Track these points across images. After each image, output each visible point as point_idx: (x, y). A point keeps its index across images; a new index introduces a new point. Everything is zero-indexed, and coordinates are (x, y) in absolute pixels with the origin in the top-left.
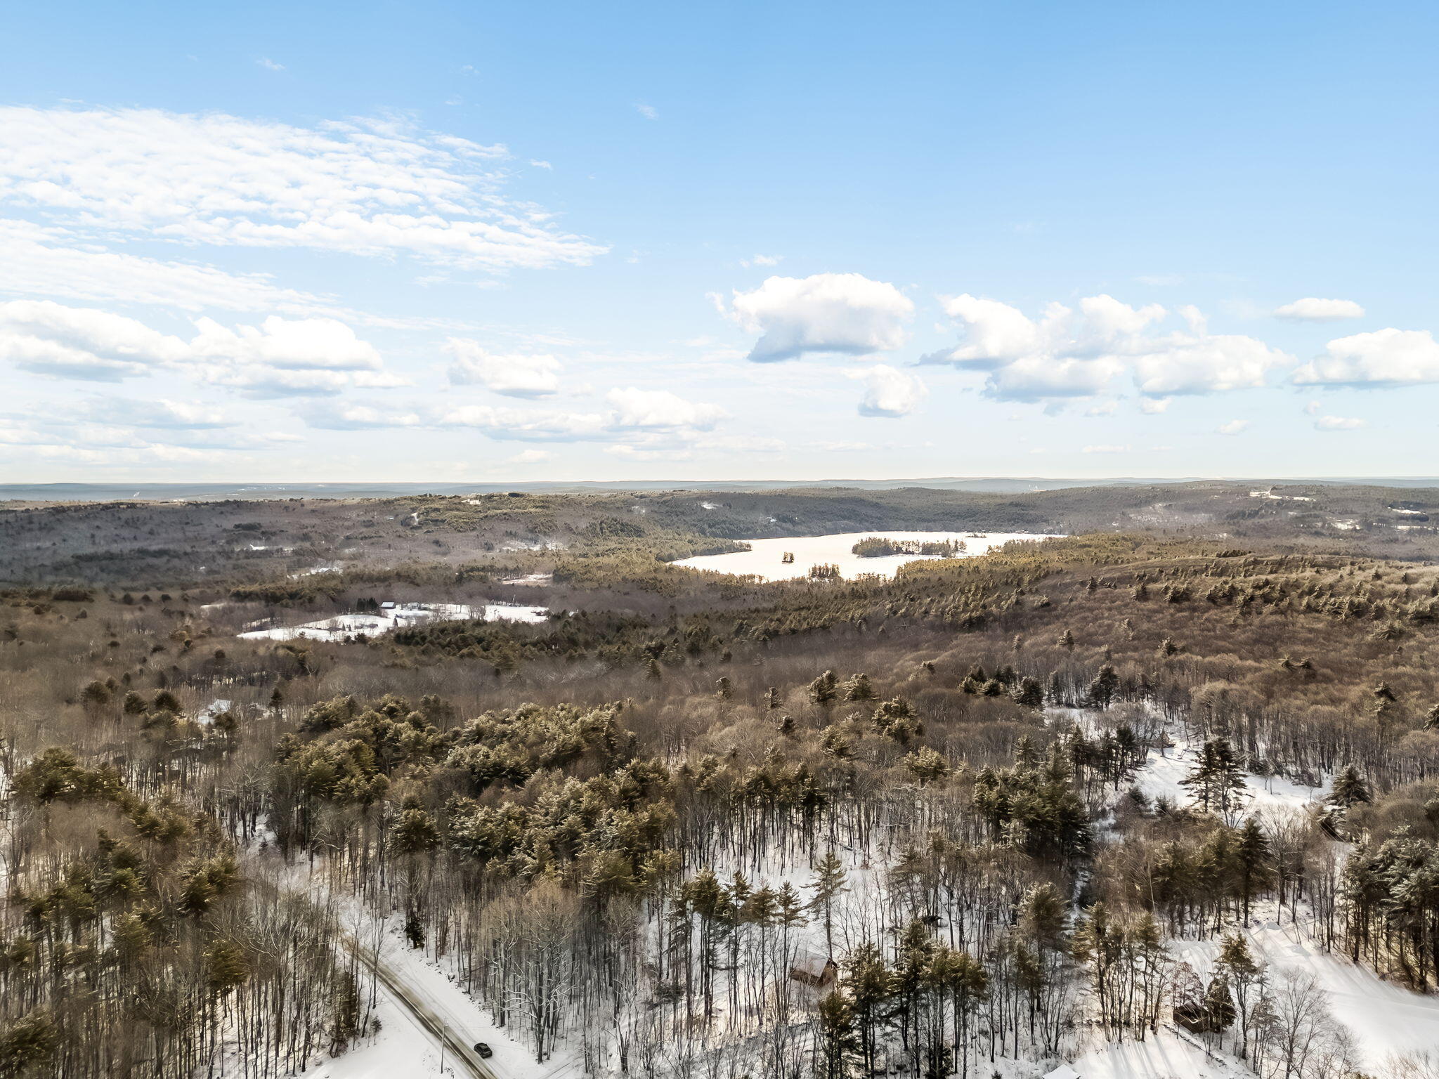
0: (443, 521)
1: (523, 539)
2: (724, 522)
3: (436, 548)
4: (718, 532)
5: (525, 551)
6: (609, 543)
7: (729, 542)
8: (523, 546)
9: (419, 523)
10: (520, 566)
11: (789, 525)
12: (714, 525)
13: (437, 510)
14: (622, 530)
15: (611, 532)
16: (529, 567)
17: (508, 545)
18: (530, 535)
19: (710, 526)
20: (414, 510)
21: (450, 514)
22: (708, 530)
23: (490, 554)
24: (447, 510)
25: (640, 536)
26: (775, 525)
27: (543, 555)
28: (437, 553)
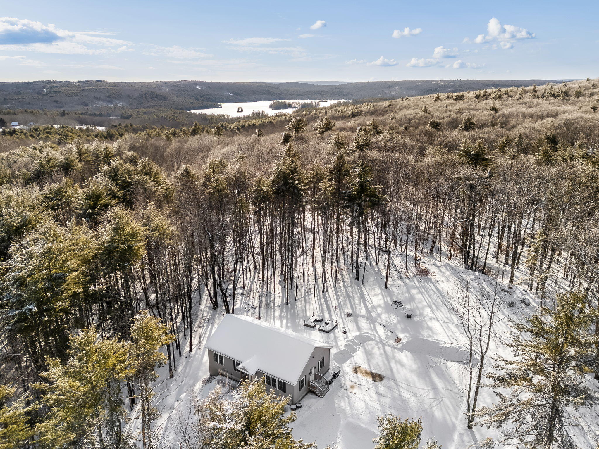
0: (60, 92)
1: (104, 101)
2: (207, 95)
3: (55, 104)
4: (205, 99)
5: (105, 106)
6: (150, 103)
7: (211, 103)
8: (105, 104)
9: (47, 93)
10: (103, 112)
11: (239, 97)
12: (203, 96)
13: (57, 87)
14: (156, 98)
15: (151, 98)
16: (108, 113)
17: (97, 104)
18: (108, 99)
19: (201, 97)
20: (44, 87)
21: (63, 88)
22: (200, 98)
23: (86, 108)
24: (63, 87)
25: (166, 100)
26: (232, 96)
27: (115, 108)
28: (56, 107)
